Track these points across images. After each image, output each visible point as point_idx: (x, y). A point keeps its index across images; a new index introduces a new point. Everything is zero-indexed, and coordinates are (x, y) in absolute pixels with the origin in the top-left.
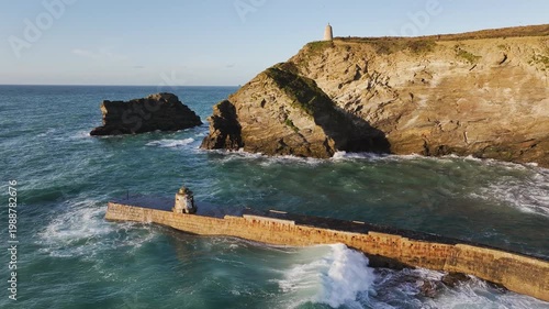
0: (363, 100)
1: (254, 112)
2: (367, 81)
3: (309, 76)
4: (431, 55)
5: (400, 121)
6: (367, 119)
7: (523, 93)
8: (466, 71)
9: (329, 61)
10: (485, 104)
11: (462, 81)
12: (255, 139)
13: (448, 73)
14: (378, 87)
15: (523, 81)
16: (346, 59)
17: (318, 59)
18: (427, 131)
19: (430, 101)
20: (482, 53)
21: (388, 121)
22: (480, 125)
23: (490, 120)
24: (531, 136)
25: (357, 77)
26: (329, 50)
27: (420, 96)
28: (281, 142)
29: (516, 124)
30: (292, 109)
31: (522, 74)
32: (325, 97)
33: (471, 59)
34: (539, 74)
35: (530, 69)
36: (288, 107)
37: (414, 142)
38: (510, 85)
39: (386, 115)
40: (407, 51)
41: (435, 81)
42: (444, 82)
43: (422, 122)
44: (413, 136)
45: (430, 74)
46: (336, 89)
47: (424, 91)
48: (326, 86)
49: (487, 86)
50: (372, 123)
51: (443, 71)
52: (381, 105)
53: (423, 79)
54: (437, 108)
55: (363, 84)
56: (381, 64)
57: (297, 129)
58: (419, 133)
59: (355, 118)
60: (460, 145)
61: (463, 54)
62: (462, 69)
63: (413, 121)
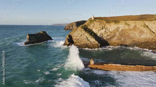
0: (103, 34)
1: (78, 37)
2: (105, 30)
3: (91, 28)
4: (119, 24)
5: (112, 39)
6: (104, 38)
7: (139, 33)
8: (128, 28)
9: (95, 25)
10: (132, 35)
11: (126, 30)
12: (79, 44)
13: (123, 28)
14: (107, 31)
15: (140, 30)
16: (100, 24)
17: (92, 24)
18: (118, 41)
19: (119, 34)
20: (131, 24)
21: (109, 39)
22: (130, 40)
23: (133, 38)
24: (141, 42)
25: (103, 29)
26: (95, 22)
27: (117, 33)
28: (86, 45)
29: (138, 39)
30: (89, 37)
31: (139, 29)
32: (95, 33)
33: (129, 25)
34: (143, 29)
35: (141, 28)
36: (88, 36)
37: (115, 43)
38: (137, 31)
39: (109, 37)
40: (114, 23)
41: (120, 30)
42: (122, 30)
43: (117, 39)
44: (115, 42)
45: (119, 28)
46: (97, 31)
47: (117, 32)
48: (95, 31)
49: (132, 31)
50: (105, 39)
51: (122, 28)
52: (108, 35)
53: (117, 30)
54: (121, 36)
55: (104, 30)
56: (108, 26)
57: (90, 42)
58: (116, 41)
59: (102, 38)
60: (125, 44)
61: (126, 24)
62: (126, 27)
63: (115, 39)
